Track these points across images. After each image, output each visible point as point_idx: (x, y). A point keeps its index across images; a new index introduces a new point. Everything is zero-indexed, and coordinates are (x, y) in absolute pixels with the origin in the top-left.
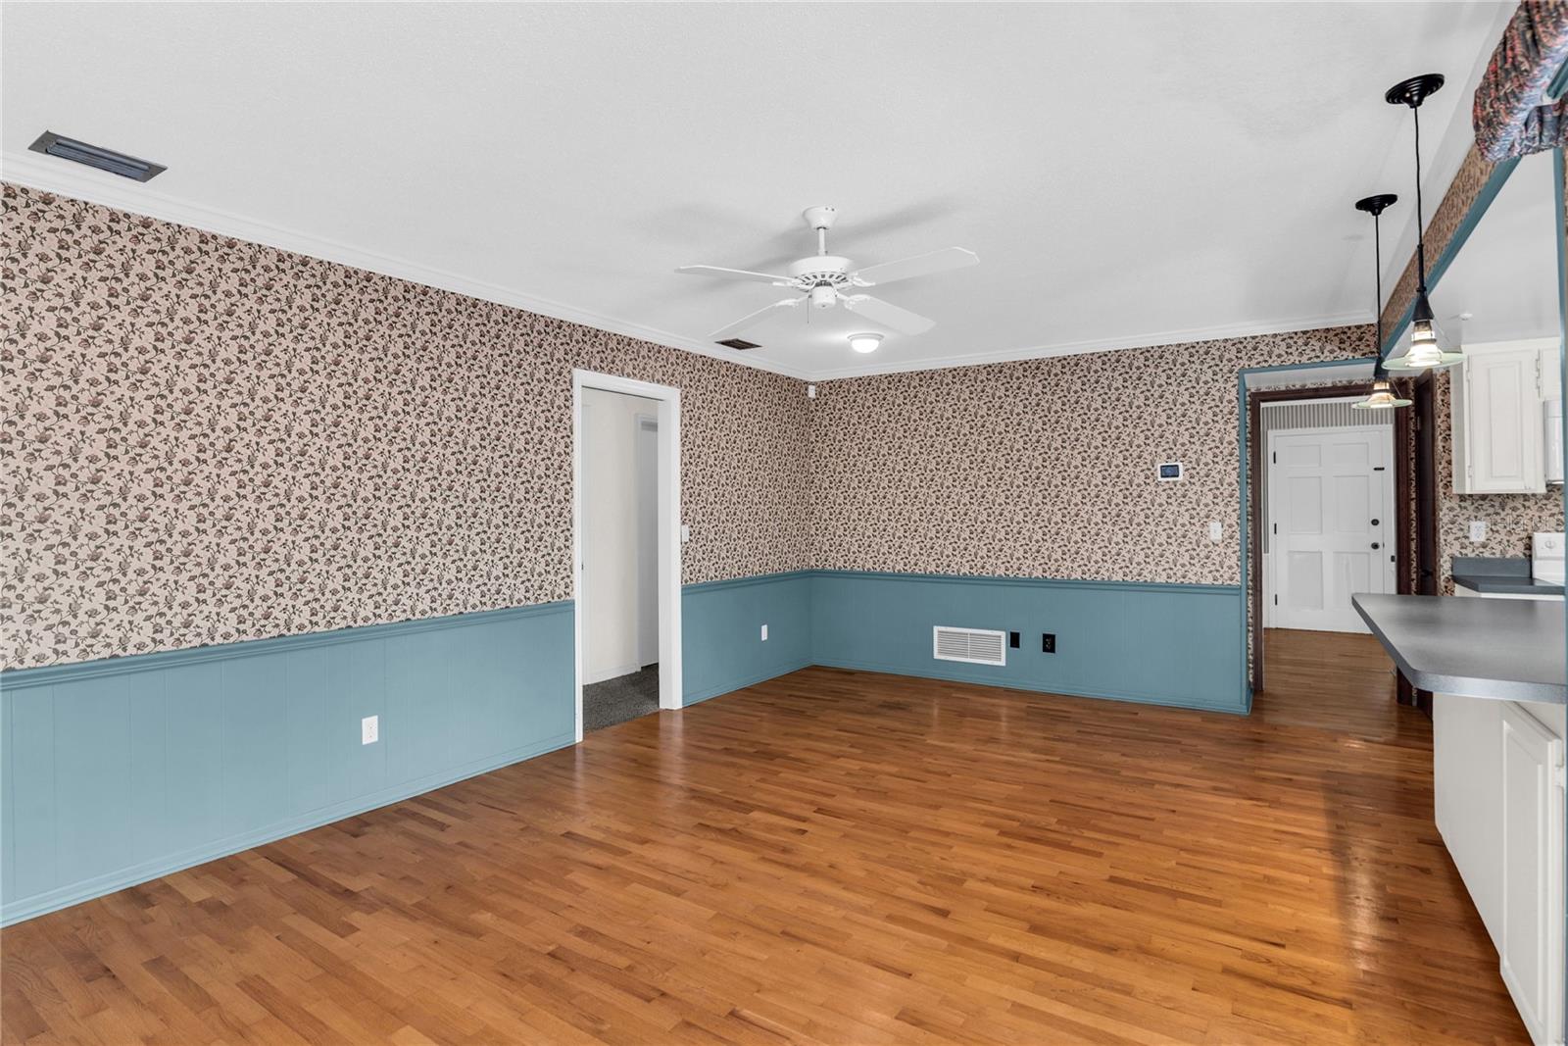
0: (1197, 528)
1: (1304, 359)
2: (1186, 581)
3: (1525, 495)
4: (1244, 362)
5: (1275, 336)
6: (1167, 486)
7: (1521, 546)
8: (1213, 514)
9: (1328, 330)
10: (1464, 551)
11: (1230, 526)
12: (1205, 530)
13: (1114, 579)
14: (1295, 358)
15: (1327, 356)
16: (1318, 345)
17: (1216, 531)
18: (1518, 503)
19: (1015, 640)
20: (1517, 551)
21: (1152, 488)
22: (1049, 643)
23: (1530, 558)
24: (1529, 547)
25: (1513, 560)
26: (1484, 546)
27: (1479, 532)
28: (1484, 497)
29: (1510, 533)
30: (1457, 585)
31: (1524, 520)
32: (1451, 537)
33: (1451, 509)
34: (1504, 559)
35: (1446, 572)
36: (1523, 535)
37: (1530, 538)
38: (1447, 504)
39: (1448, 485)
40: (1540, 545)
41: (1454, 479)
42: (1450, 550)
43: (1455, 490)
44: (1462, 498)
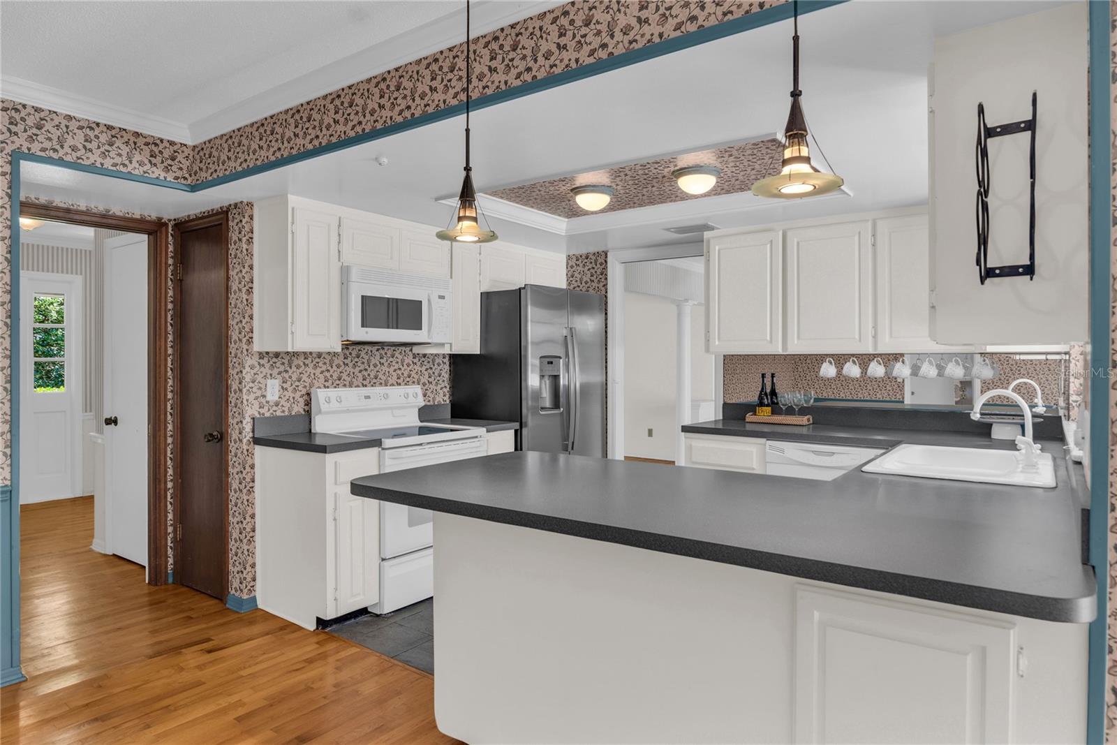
1: (108, 163)
3: (305, 353)
4: (21, 142)
5: (69, 118)
7: (302, 401)
9: (137, 134)
10: (262, 411)
14: (95, 158)
15: (134, 167)
16: (125, 150)
18: (300, 361)
20: (299, 408)
23: (308, 413)
24: (308, 403)
25: (298, 415)
26: (277, 404)
27: (273, 390)
28: (277, 355)
29: (295, 390)
30: (257, 448)
31: (304, 377)
32: (252, 396)
33: (252, 367)
34: (291, 416)
35: (248, 434)
36: (304, 392)
37: (308, 394)
38: (249, 362)
39: (250, 341)
40: (322, 400)
41: (256, 335)
42: (251, 411)
43: (257, 347)
44: (261, 355)
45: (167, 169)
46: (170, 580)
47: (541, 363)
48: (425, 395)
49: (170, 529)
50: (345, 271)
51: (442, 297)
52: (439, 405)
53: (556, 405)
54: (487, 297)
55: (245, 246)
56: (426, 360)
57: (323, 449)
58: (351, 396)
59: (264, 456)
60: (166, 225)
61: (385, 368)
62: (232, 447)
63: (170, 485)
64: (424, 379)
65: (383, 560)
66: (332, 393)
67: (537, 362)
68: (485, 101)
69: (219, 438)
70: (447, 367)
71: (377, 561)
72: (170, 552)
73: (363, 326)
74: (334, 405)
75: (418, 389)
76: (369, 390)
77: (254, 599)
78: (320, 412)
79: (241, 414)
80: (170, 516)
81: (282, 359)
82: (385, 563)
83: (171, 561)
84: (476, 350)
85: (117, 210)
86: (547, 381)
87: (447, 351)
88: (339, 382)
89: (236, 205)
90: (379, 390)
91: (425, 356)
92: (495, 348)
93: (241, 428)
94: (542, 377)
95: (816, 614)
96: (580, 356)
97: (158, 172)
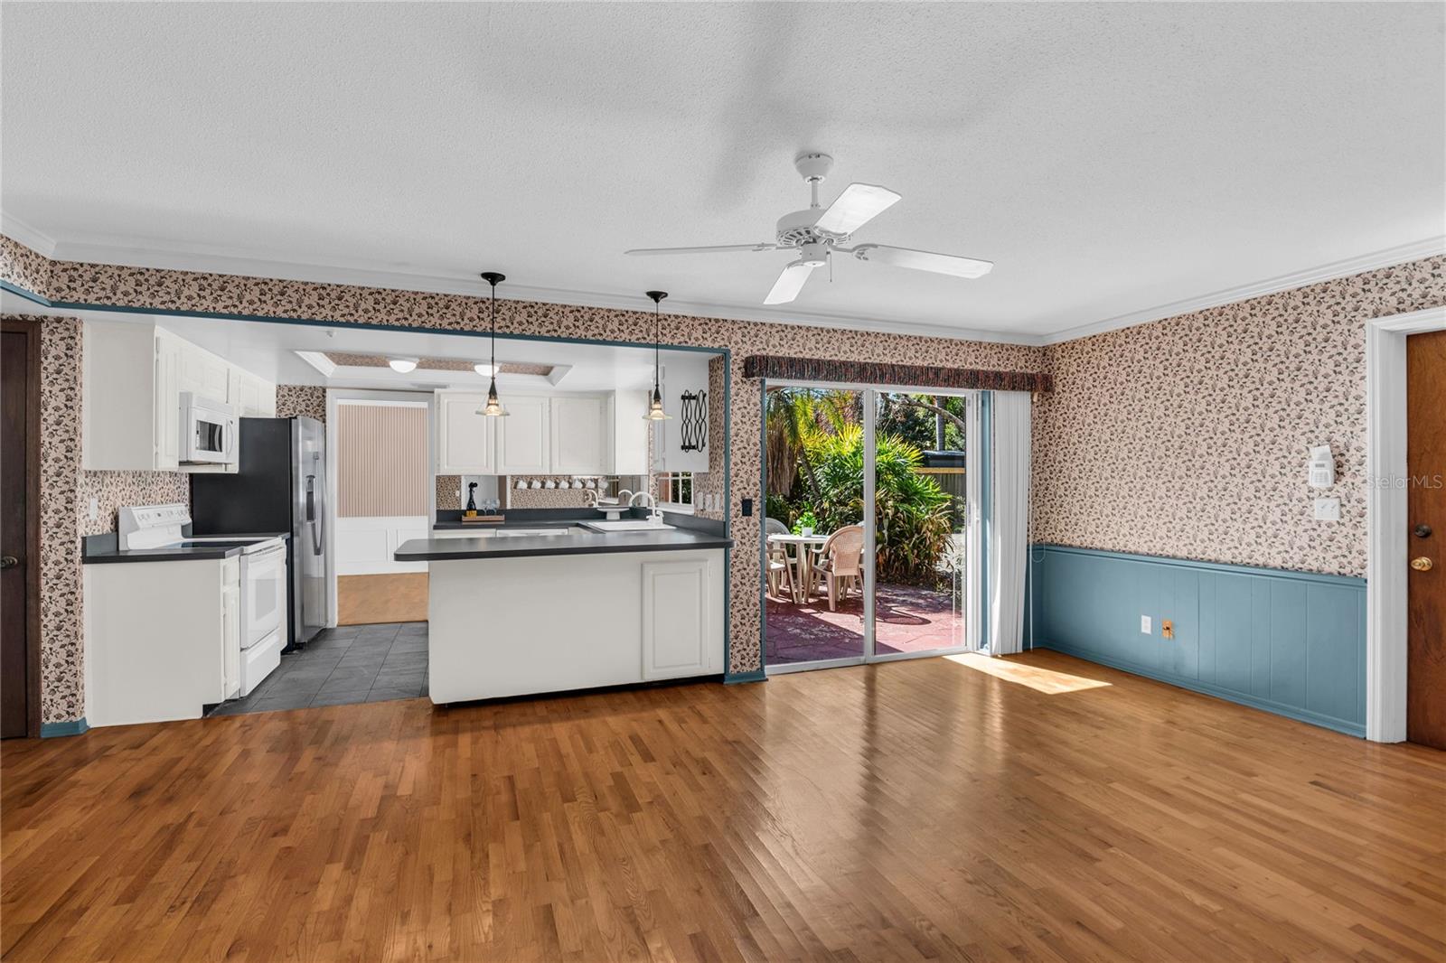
7: (109, 520)
10: (87, 530)
18: (108, 481)
26: (95, 523)
47: (307, 482)
67: (305, 481)
97: (28, 286)
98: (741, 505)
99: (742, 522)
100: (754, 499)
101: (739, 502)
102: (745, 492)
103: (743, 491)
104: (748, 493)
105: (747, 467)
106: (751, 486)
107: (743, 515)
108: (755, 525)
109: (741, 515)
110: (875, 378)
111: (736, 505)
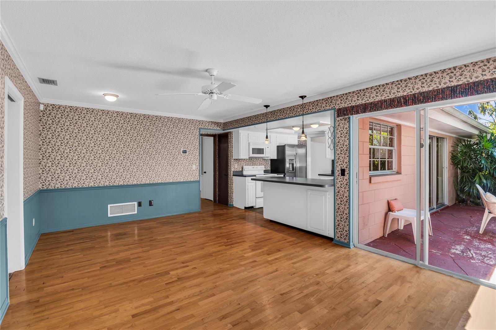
0: (190, 166)
2: (188, 180)
3: (242, 159)
4: (200, 126)
6: (183, 156)
8: (194, 163)
9: (215, 122)
11: (197, 166)
12: (192, 167)
13: (170, 182)
14: (210, 127)
16: (214, 125)
17: (194, 167)
19: (140, 204)
20: (241, 170)
21: (180, 156)
22: (150, 204)
23: (242, 170)
24: (242, 169)
25: (240, 171)
26: (237, 169)
27: (236, 166)
28: (237, 159)
29: (240, 166)
30: (234, 176)
31: (242, 164)
32: (233, 167)
33: (233, 162)
34: (239, 171)
35: (232, 174)
36: (242, 166)
37: (242, 167)
38: (232, 161)
39: (232, 157)
40: (245, 168)
41: (233, 156)
42: (233, 170)
43: (233, 158)
44: (234, 160)
45: (219, 128)
46: (217, 202)
47: (289, 161)
48: (265, 168)
49: (217, 192)
50: (249, 144)
51: (268, 147)
52: (268, 170)
53: (293, 170)
54: (278, 147)
55: (231, 140)
56: (265, 160)
57: (245, 176)
58: (250, 167)
59: (235, 178)
60: (216, 135)
61: (257, 162)
62: (229, 176)
63: (217, 184)
64: (265, 164)
65: (256, 198)
66: (247, 167)
67: (288, 161)
68: (270, 121)
69: (227, 175)
70: (270, 162)
71: (255, 198)
72: (217, 197)
73: (253, 154)
74: (247, 169)
75: (263, 166)
76: (253, 166)
77: (233, 204)
78: (244, 170)
79: (231, 170)
80: (217, 190)
81: (238, 160)
82: (257, 199)
83: (217, 198)
84: (276, 158)
85: (209, 133)
86: (291, 165)
87: (269, 158)
88: (248, 165)
89: (230, 132)
90: (256, 166)
91: (265, 159)
92: (280, 158)
93: (231, 173)
94: (289, 164)
95: (309, 193)
96: (299, 159)
97: (218, 128)
98: (340, 171)
99: (341, 178)
100: (346, 169)
101: (340, 170)
102: (342, 166)
103: (341, 165)
104: (343, 166)
105: (343, 155)
106: (345, 163)
107: (341, 175)
108: (346, 180)
109: (340, 175)
110: (401, 104)
111: (338, 171)
